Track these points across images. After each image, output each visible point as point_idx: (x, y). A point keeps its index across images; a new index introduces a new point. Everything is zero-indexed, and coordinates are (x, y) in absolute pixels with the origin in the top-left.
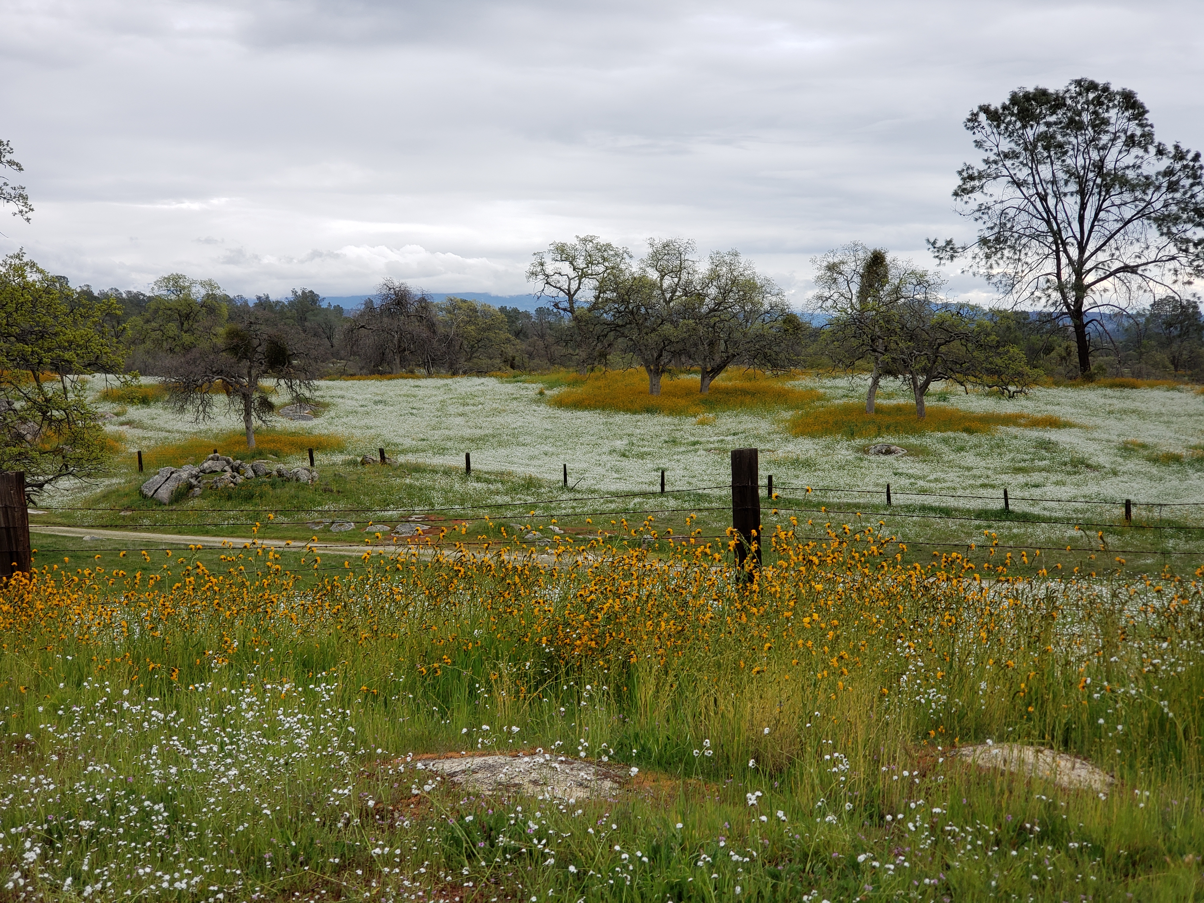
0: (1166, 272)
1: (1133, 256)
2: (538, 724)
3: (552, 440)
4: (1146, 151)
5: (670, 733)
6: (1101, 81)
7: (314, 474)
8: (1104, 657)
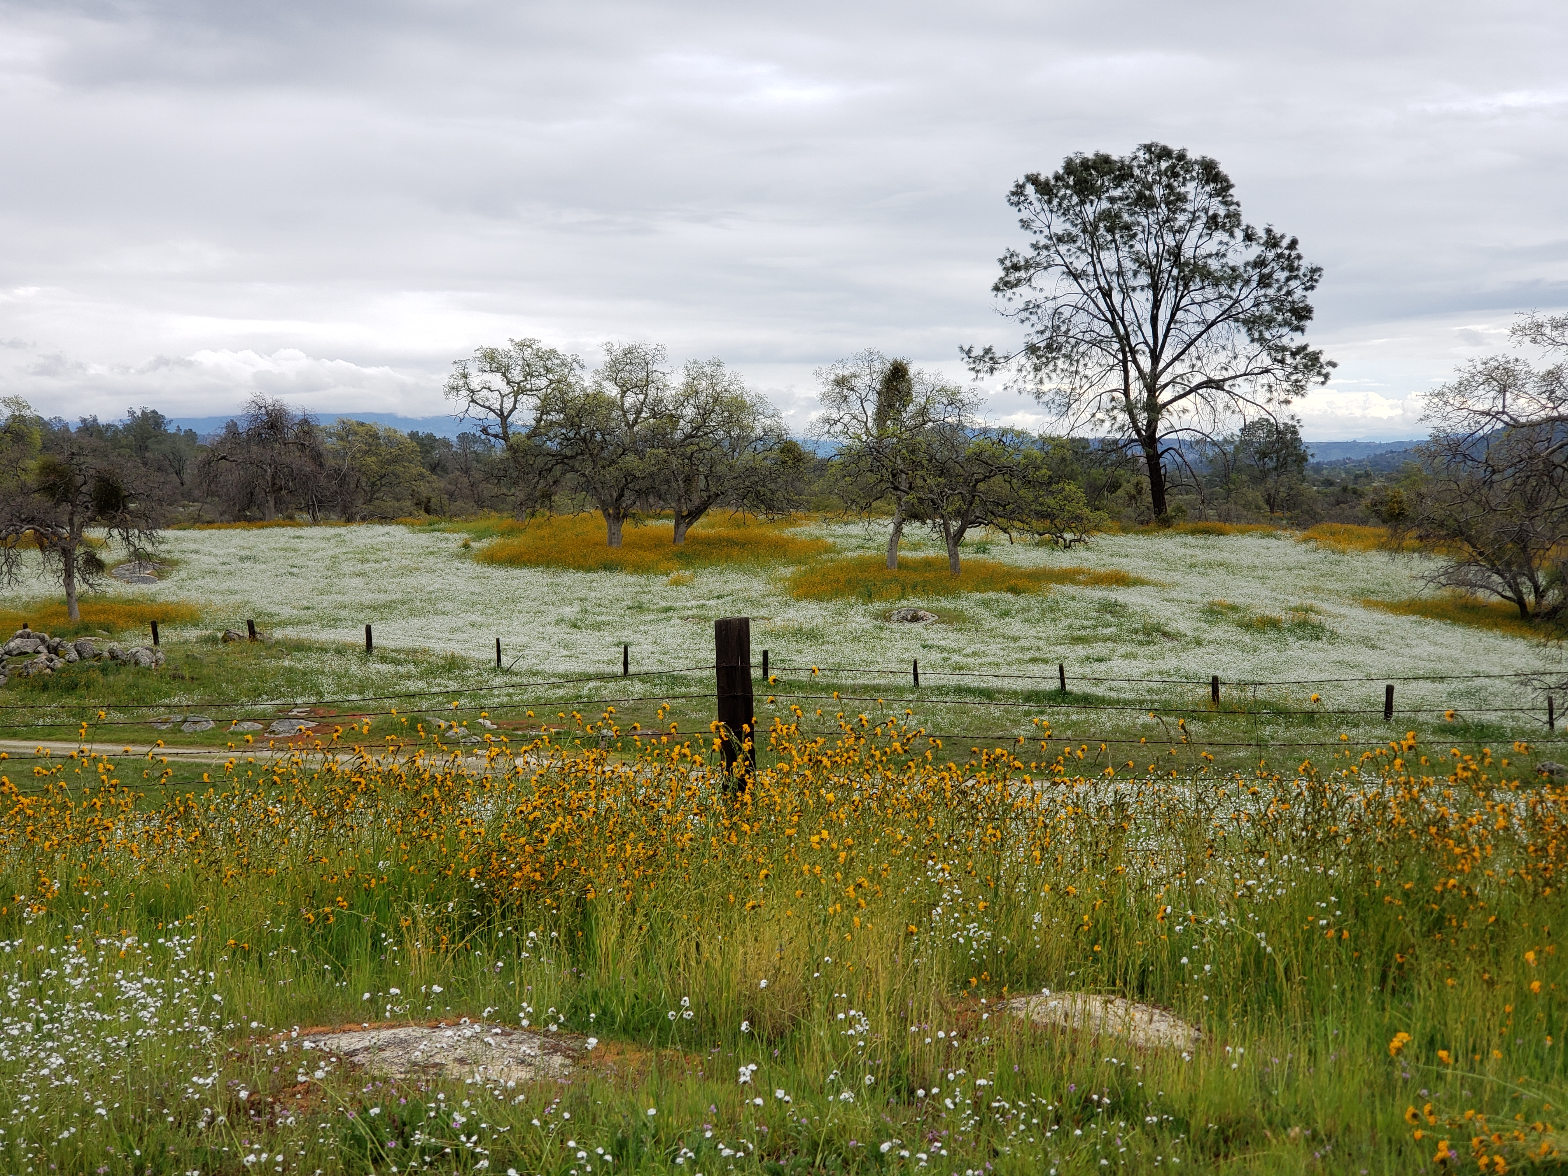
0: (1259, 388)
1: (1219, 368)
2: (464, 983)
3: (481, 607)
4: (1232, 235)
5: (639, 990)
6: (1175, 147)
7: (159, 655)
8: (1188, 878)
